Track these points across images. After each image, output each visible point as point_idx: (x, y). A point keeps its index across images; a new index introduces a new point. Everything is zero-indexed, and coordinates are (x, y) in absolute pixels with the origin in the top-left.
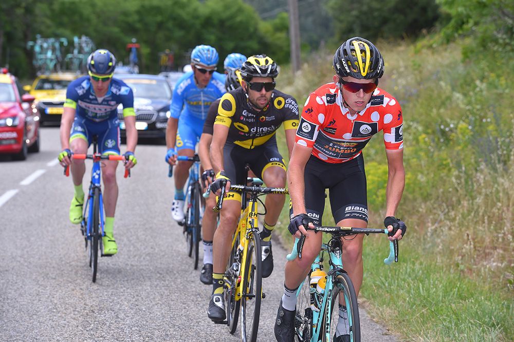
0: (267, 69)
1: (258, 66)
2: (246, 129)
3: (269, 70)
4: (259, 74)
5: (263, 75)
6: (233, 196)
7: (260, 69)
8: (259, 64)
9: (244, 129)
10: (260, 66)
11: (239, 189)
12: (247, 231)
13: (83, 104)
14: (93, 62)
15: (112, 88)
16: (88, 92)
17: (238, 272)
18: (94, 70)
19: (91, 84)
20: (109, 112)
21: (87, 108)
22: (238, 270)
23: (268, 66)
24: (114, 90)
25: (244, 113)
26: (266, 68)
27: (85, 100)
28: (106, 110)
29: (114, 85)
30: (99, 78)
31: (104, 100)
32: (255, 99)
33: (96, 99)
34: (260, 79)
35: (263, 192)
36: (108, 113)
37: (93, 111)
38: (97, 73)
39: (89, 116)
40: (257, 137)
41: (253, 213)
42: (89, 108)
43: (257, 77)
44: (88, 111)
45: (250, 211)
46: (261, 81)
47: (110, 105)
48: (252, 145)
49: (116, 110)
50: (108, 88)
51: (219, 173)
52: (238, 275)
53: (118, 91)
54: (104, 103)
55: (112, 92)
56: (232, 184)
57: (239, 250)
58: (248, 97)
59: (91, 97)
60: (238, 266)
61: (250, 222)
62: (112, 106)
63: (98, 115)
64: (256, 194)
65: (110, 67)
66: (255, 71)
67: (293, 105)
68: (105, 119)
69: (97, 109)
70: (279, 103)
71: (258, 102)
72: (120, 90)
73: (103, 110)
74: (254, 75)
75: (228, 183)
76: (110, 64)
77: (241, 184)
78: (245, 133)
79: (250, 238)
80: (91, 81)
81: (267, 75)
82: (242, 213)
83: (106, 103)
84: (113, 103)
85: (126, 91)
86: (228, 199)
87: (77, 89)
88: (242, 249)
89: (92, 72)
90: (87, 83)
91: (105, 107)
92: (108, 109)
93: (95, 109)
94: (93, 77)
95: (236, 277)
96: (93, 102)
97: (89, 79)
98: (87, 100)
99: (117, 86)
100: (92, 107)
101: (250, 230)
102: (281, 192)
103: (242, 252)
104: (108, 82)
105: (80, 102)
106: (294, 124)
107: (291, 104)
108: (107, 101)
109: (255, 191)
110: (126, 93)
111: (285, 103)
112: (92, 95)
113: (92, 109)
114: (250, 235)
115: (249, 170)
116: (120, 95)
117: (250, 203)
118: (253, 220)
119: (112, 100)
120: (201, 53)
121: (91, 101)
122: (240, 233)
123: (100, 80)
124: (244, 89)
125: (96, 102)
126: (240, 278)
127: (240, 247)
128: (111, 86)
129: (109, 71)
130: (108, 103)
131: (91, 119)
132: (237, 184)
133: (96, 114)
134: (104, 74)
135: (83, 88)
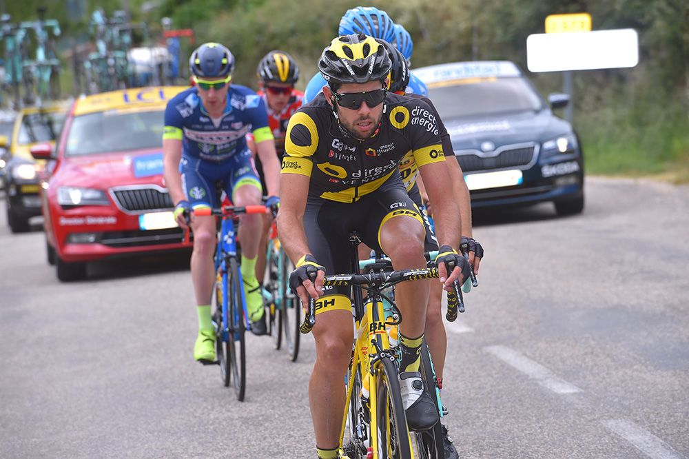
0: (368, 66)
1: (349, 62)
2: (342, 172)
3: (371, 68)
4: (352, 76)
5: (359, 79)
6: (333, 302)
7: (354, 67)
8: (352, 58)
9: (338, 174)
10: (354, 60)
11: (343, 281)
12: (371, 359)
13: (192, 135)
14: (198, 61)
15: (233, 100)
16: (197, 110)
17: (368, 441)
18: (200, 73)
19: (199, 98)
20: (234, 141)
21: (200, 140)
22: (366, 438)
23: (370, 59)
24: (235, 103)
25: (336, 144)
26: (365, 63)
27: (193, 126)
28: (228, 138)
29: (234, 96)
30: (209, 85)
31: (223, 123)
32: (351, 124)
33: (211, 123)
34: (355, 85)
35: (388, 281)
36: (232, 144)
37: (210, 142)
38: (206, 76)
39: (205, 153)
40: (364, 183)
41: (378, 323)
42: (202, 138)
43: (349, 83)
44: (202, 143)
45: (371, 321)
46: (358, 91)
47: (233, 129)
48: (356, 196)
49: (243, 137)
50: (224, 101)
51: (304, 258)
52: (367, 446)
53: (242, 104)
54: (224, 127)
55: (233, 107)
56: (327, 274)
57: (363, 397)
58: (336, 117)
59: (202, 119)
60: (365, 429)
61: (373, 341)
62: (237, 130)
63: (218, 148)
64: (377, 287)
65: (224, 65)
66: (344, 70)
67: (426, 119)
68: (230, 154)
69: (214, 138)
70: (400, 117)
71: (356, 128)
72: (244, 102)
73: (225, 138)
74: (342, 80)
75: (321, 274)
76: (224, 61)
77: (346, 272)
78: (340, 180)
79: (377, 371)
80: (199, 95)
81: (366, 78)
82: (357, 329)
83: (227, 127)
84: (238, 125)
85: (255, 101)
86: (323, 310)
87: (178, 107)
88: (367, 396)
89: (198, 76)
90: (194, 99)
91: (227, 133)
92: (233, 136)
93: (211, 139)
94: (201, 85)
95: (365, 451)
96: (206, 127)
97: (196, 92)
98: (198, 126)
99: (240, 97)
100: (206, 136)
101: (376, 357)
102: (423, 276)
103: (369, 400)
104: (225, 90)
105: (187, 130)
106: (434, 154)
107: (421, 116)
108: (229, 123)
109: (373, 280)
110: (255, 105)
111: (411, 117)
112: (204, 116)
113: (206, 140)
114: (377, 367)
115: (359, 243)
116: (246, 110)
117: (369, 307)
118: (379, 337)
119: (236, 121)
120: (358, 23)
121: (203, 127)
122: (359, 365)
123: (212, 87)
124: (330, 102)
125: (211, 127)
126: (371, 450)
127: (364, 392)
128: (230, 97)
129: (223, 72)
130: (230, 126)
131: (208, 157)
132: (338, 273)
133: (215, 146)
134: (216, 76)
135: (188, 106)
